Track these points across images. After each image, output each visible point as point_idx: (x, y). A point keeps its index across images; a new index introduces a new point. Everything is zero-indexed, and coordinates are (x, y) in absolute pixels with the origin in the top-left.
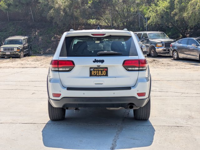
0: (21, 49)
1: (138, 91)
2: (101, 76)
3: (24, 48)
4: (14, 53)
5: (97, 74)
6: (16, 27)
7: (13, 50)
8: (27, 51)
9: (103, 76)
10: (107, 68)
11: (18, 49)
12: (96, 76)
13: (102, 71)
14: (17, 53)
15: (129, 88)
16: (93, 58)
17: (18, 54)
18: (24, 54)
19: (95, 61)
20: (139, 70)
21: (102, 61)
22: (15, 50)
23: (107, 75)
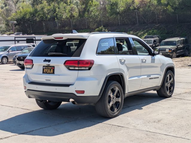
0: (173, 50)
1: (75, 88)
2: (50, 73)
3: (177, 49)
4: (166, 54)
5: (47, 72)
6: (183, 29)
7: (165, 51)
8: (180, 51)
9: (51, 73)
10: (54, 67)
11: (170, 50)
12: (46, 73)
13: (50, 69)
14: (168, 53)
15: (68, 85)
16: (44, 58)
17: (170, 55)
18: (177, 55)
19: (45, 61)
20: (79, 70)
21: (49, 61)
22: (167, 50)
23: (53, 73)
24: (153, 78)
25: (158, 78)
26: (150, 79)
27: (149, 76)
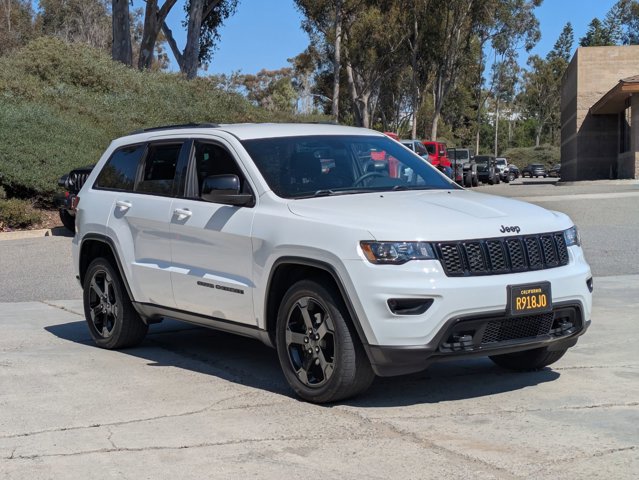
24: (212, 286)
25: (242, 292)
26: (199, 283)
27: (195, 271)
